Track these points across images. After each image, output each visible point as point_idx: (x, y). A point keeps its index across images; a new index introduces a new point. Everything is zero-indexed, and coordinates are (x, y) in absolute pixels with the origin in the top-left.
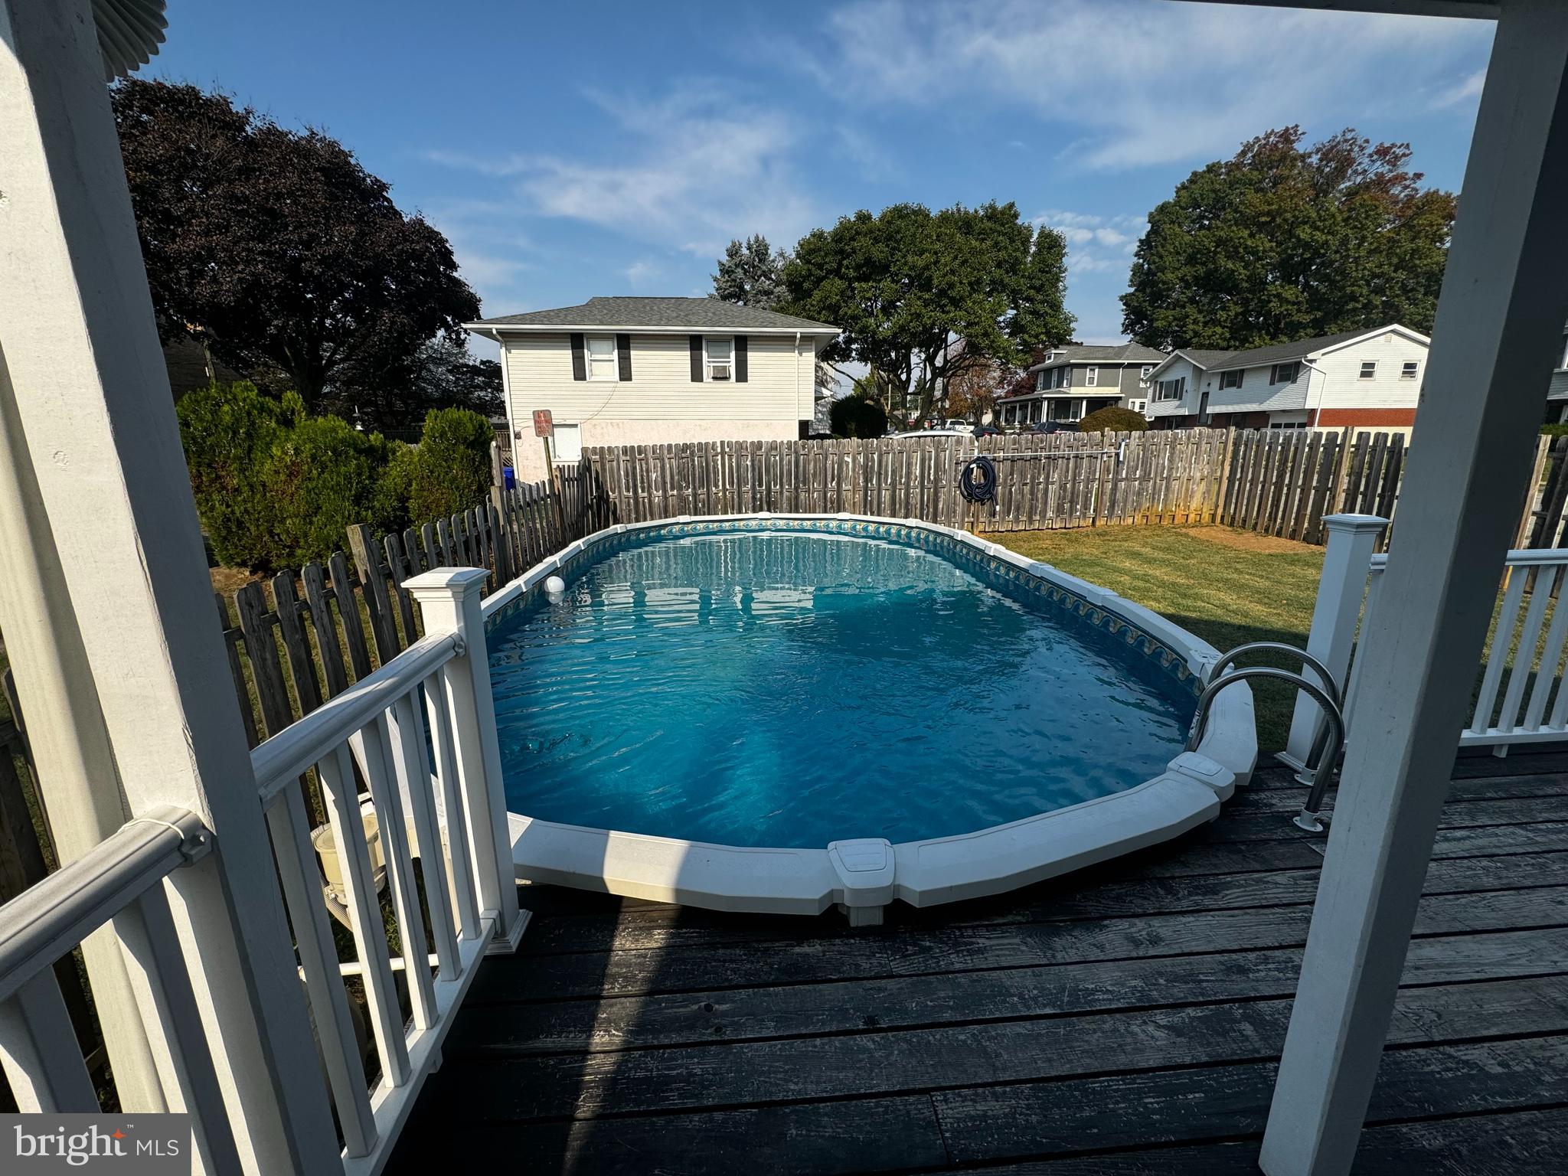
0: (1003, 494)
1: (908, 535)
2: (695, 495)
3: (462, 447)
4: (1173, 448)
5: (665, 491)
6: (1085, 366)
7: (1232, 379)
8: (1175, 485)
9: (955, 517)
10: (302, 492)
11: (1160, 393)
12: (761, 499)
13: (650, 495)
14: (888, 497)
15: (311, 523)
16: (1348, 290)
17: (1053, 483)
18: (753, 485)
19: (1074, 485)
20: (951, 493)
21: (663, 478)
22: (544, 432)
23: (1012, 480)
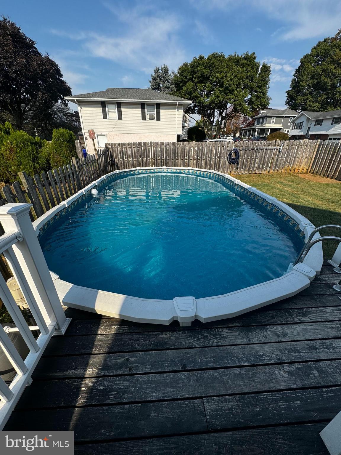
0: (241, 162)
1: (210, 175)
2: (142, 160)
3: (65, 143)
4: (298, 147)
5: (133, 159)
6: (271, 117)
7: (319, 122)
8: (297, 159)
9: (225, 169)
10: (15, 157)
11: (295, 127)
12: (163, 162)
13: (128, 160)
14: (204, 162)
17: (257, 158)
18: (161, 157)
19: (264, 159)
20: (224, 161)
21: (132, 154)
22: (92, 138)
23: (244, 157)
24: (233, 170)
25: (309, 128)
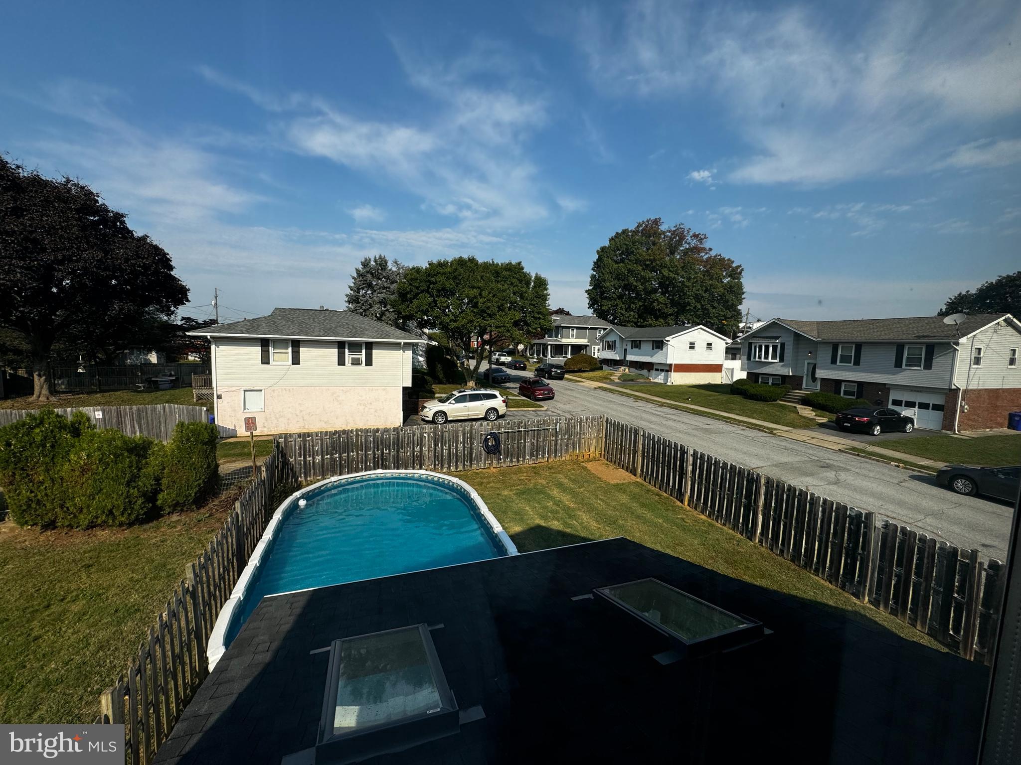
0: (504, 449)
2: (340, 457)
3: (200, 446)
4: (580, 425)
5: (323, 457)
6: (569, 328)
7: (636, 345)
8: (583, 441)
9: (481, 461)
10: (90, 481)
11: (606, 347)
12: (378, 458)
14: (447, 453)
15: (94, 499)
16: (686, 300)
17: (528, 442)
18: (374, 450)
19: (537, 442)
20: (479, 449)
21: (322, 449)
22: (251, 429)
23: (508, 442)
24: (494, 462)
25: (626, 350)
